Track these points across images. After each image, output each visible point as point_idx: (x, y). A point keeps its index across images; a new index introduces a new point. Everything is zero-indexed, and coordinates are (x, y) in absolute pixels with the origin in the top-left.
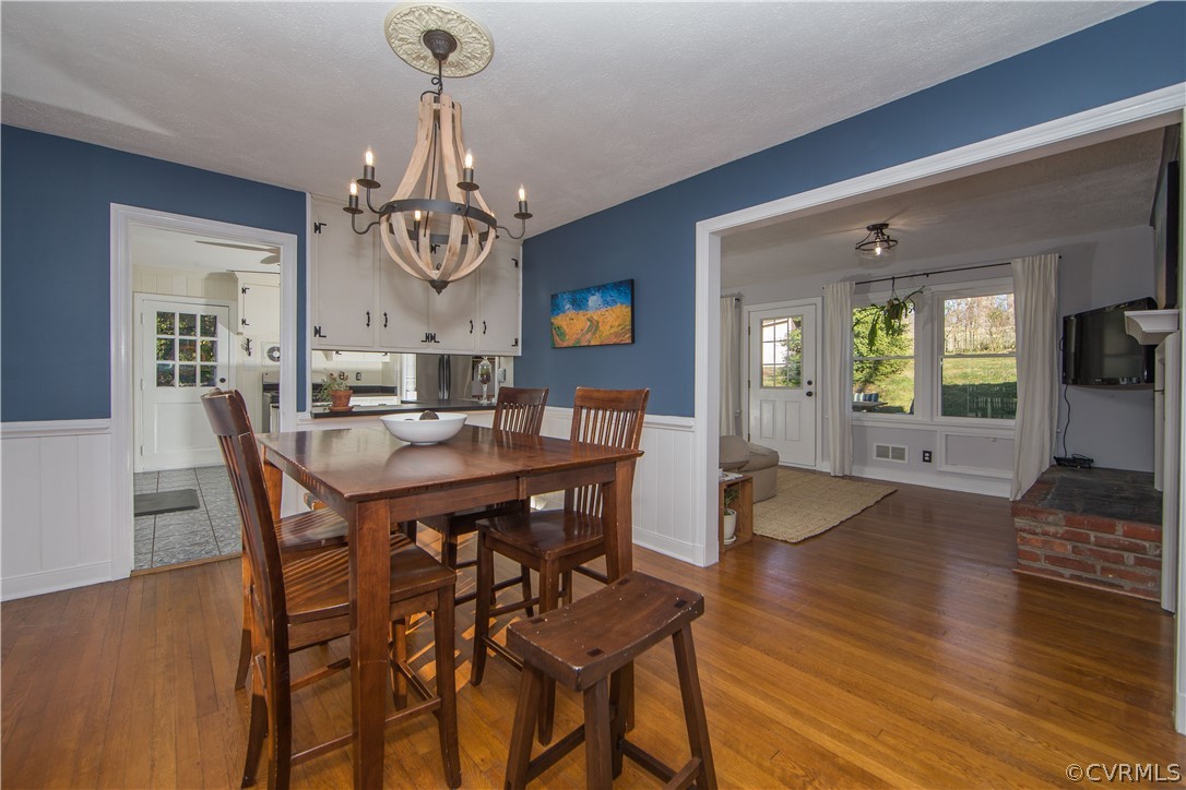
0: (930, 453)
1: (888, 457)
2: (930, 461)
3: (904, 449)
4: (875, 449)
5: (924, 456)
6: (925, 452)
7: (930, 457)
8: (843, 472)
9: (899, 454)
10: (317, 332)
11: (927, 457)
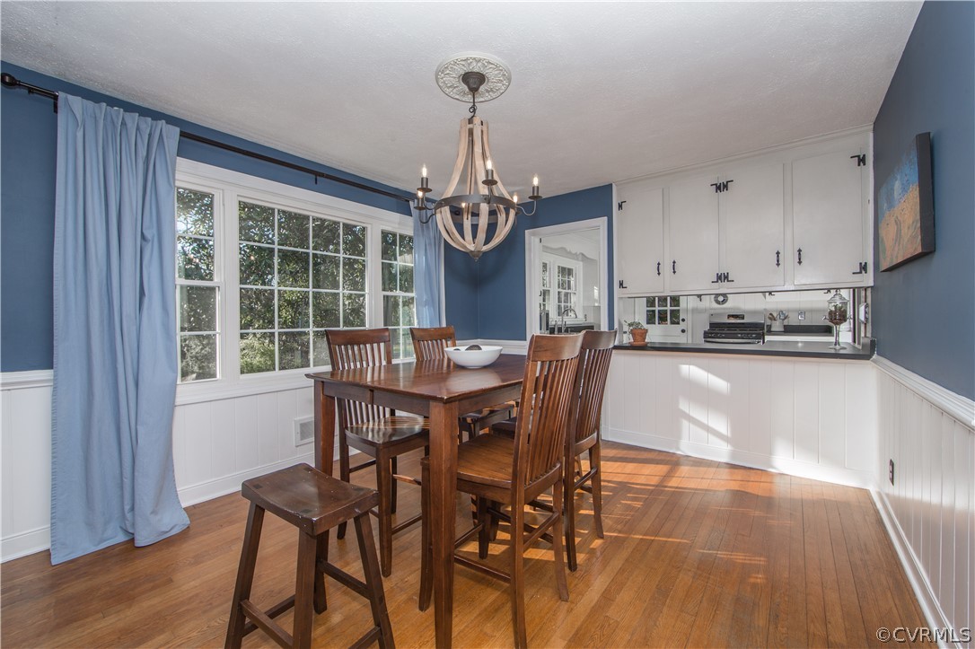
10: (621, 284)
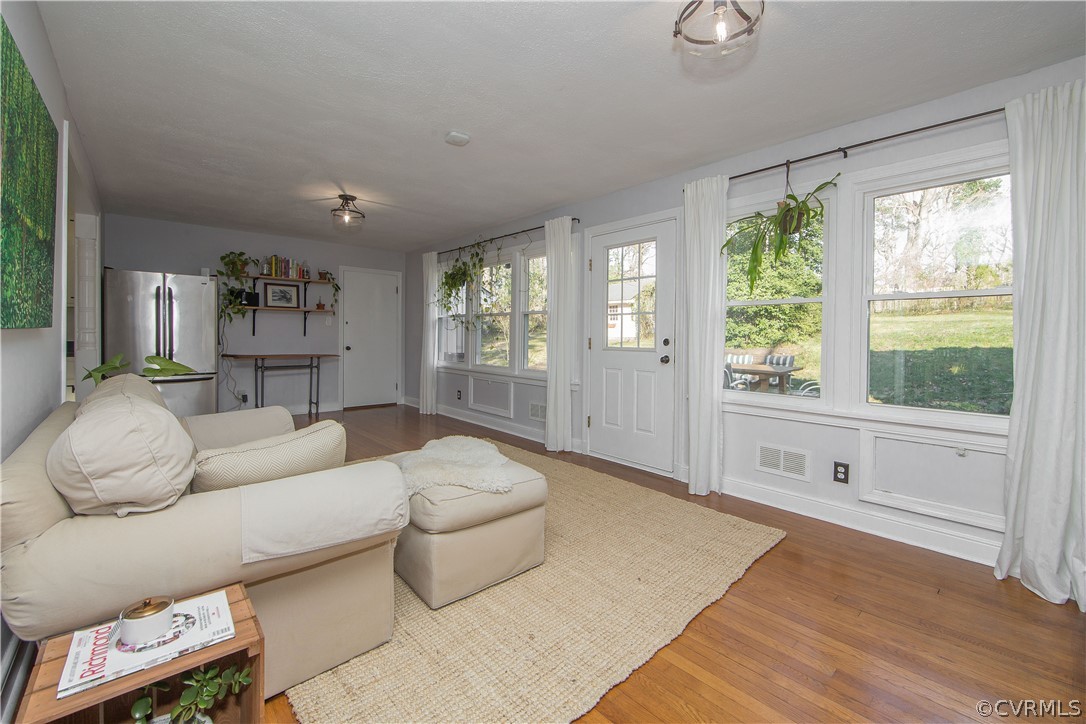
0: (846, 467)
1: (777, 466)
2: (846, 481)
3: (802, 457)
4: (758, 453)
5: (836, 472)
6: (837, 465)
7: (846, 473)
8: (709, 485)
9: (796, 463)
11: (842, 473)
